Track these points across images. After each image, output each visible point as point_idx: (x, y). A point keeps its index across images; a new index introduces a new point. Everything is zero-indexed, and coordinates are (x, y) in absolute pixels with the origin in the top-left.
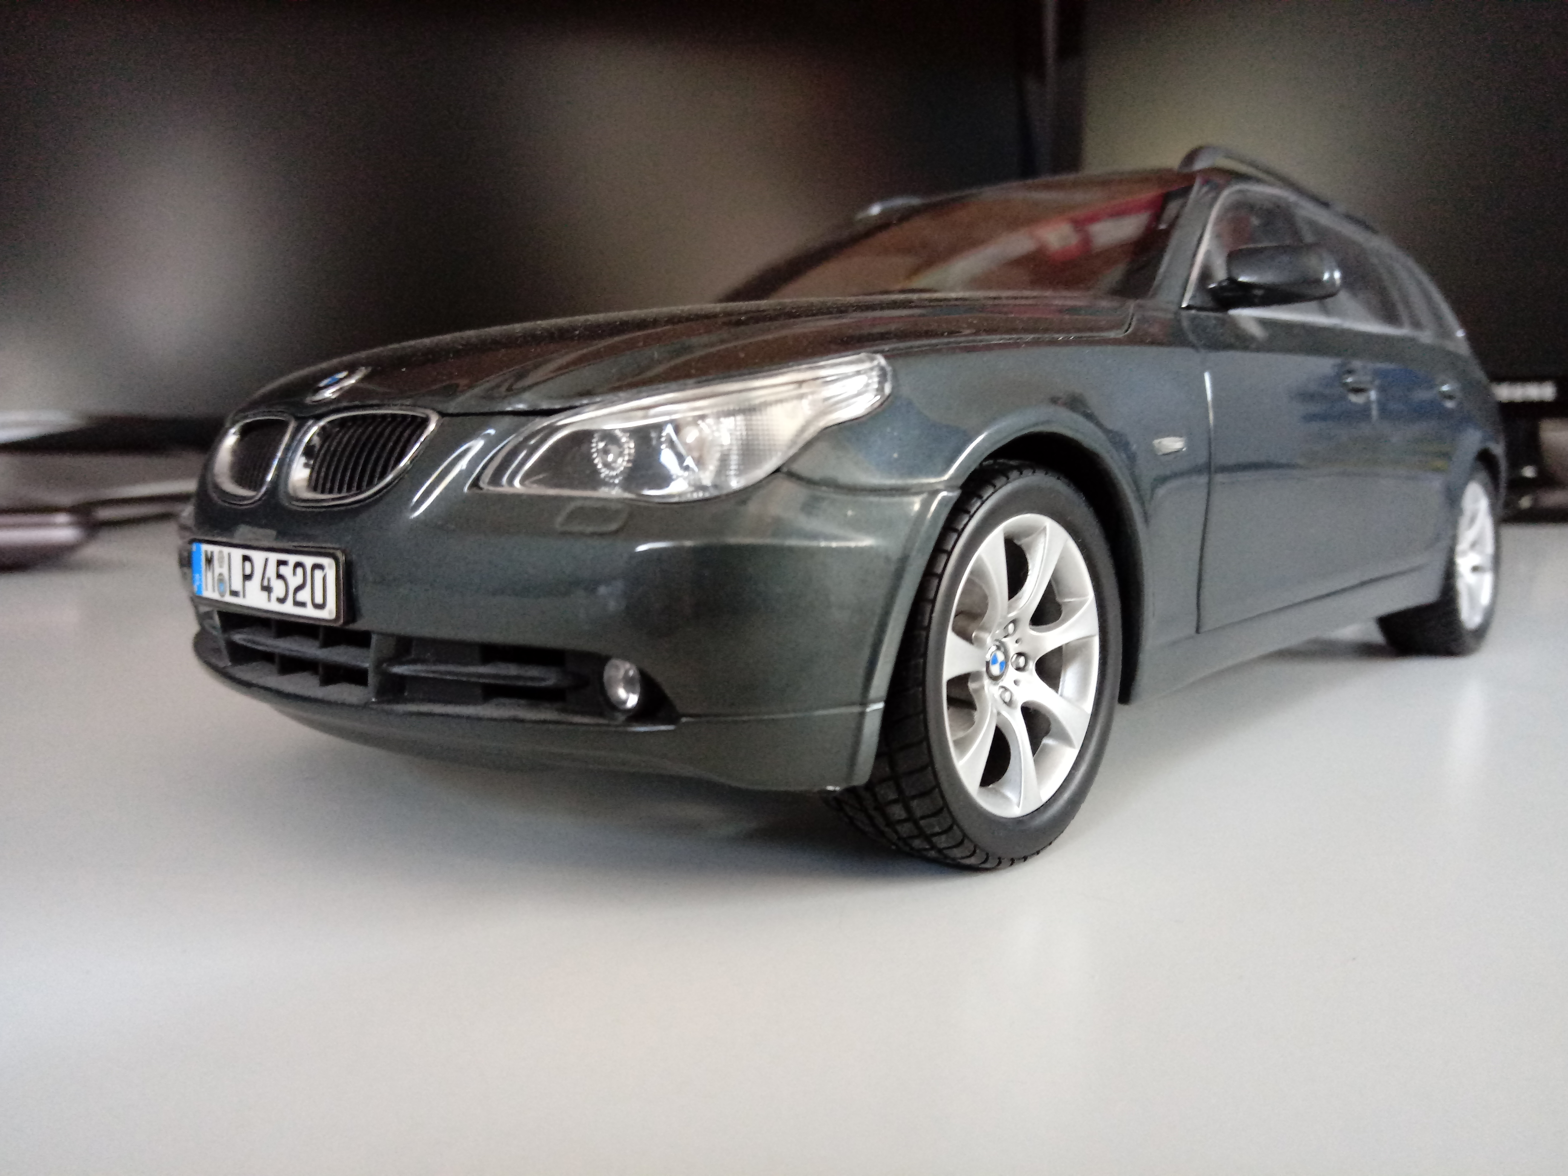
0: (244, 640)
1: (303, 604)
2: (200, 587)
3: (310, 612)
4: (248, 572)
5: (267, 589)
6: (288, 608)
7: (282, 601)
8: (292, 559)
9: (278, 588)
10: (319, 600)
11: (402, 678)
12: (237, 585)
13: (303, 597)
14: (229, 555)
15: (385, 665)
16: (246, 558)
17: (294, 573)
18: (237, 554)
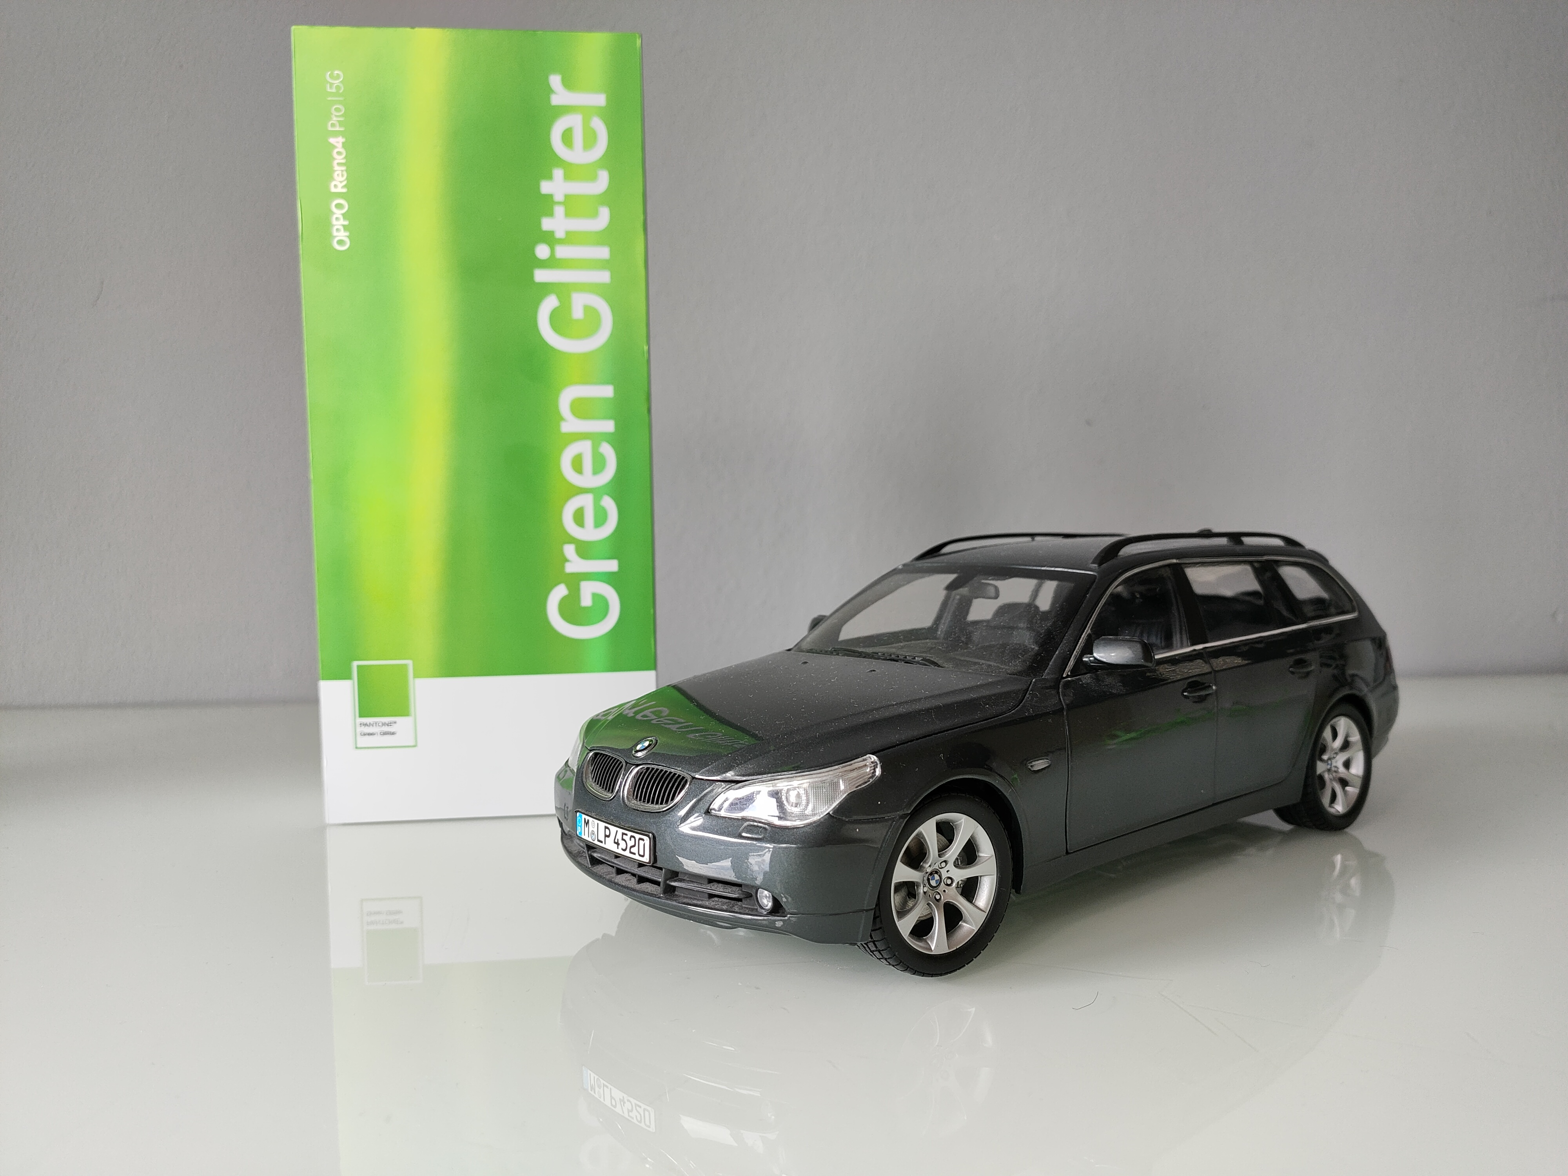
0: (599, 857)
1: (634, 854)
2: (581, 833)
3: (637, 857)
4: (607, 833)
5: (618, 844)
6: (627, 853)
7: (624, 850)
8: (630, 834)
9: (622, 845)
10: (641, 853)
11: (674, 888)
12: (602, 838)
13: (633, 850)
14: (598, 824)
15: (668, 882)
16: (606, 828)
17: (630, 840)
18: (602, 825)
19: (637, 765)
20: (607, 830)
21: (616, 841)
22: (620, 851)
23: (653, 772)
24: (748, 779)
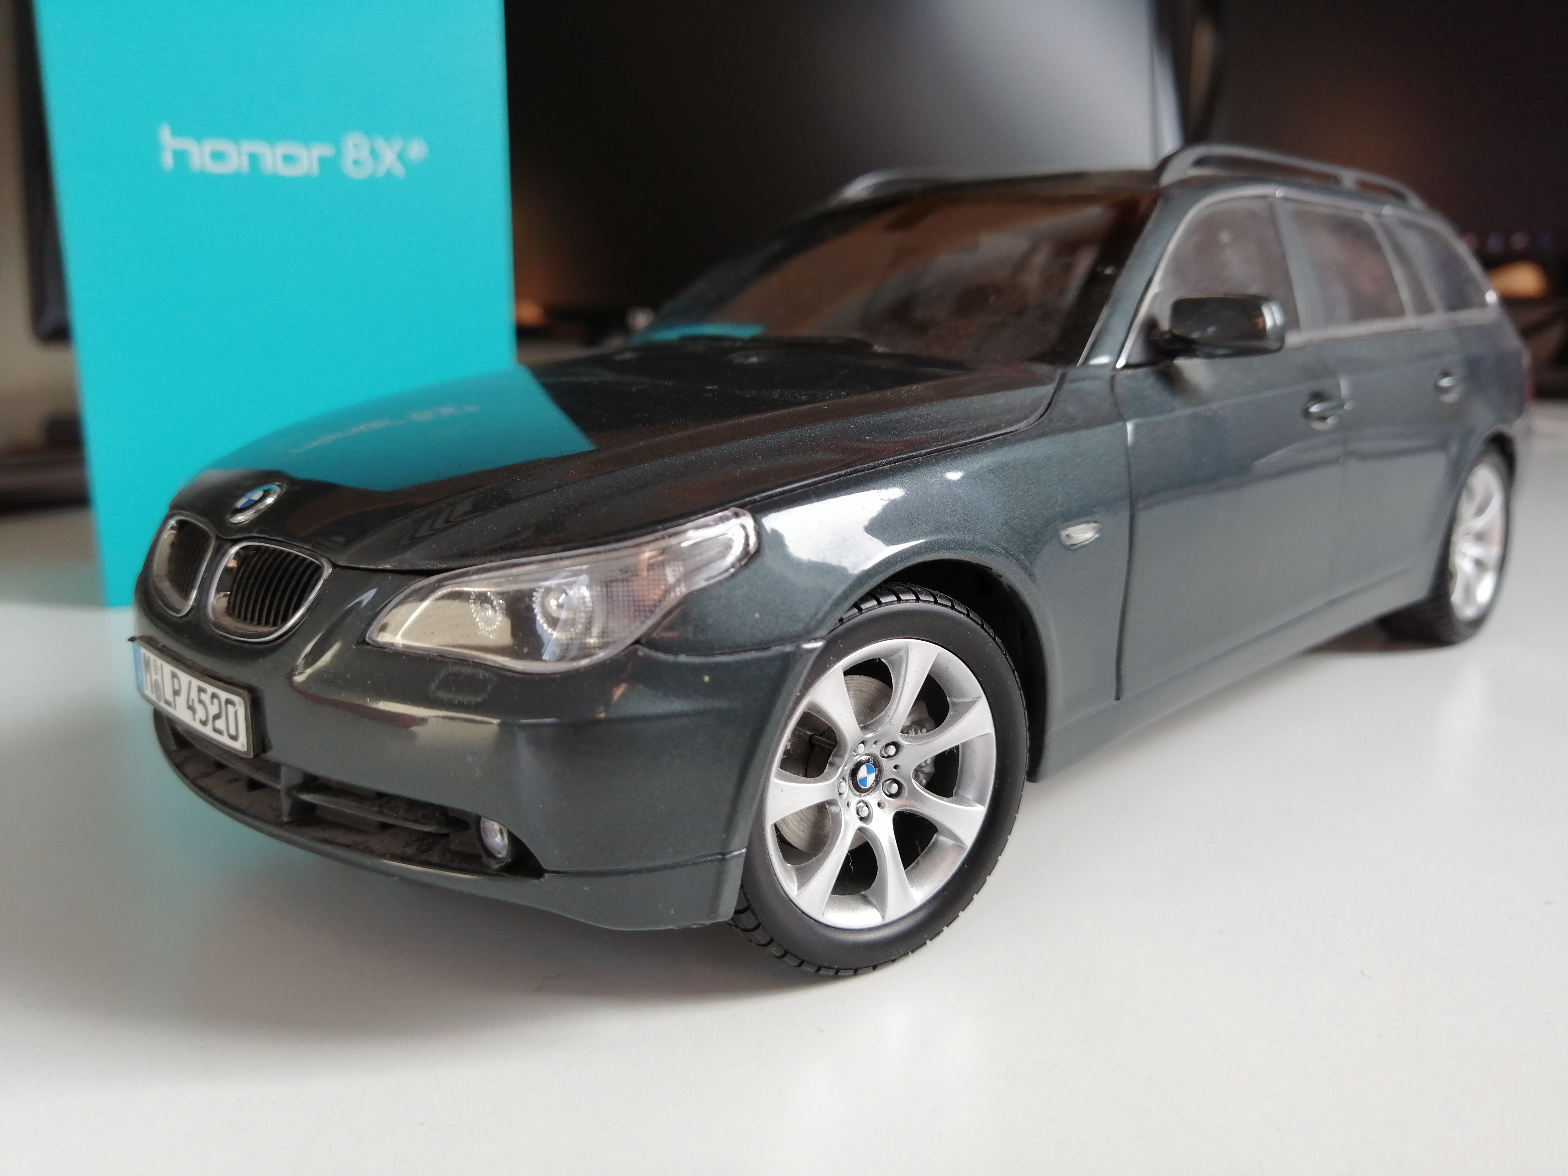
1: (220, 732)
2: (142, 684)
3: (225, 740)
4: (177, 687)
5: (192, 709)
6: (209, 732)
7: (204, 723)
8: (211, 689)
9: (201, 711)
10: (233, 732)
11: (311, 805)
12: (169, 696)
14: (162, 665)
15: (296, 792)
16: (174, 676)
17: (212, 703)
19: (235, 542)
20: (176, 681)
21: (191, 703)
22: (197, 726)
23: (266, 555)
24: (453, 566)
